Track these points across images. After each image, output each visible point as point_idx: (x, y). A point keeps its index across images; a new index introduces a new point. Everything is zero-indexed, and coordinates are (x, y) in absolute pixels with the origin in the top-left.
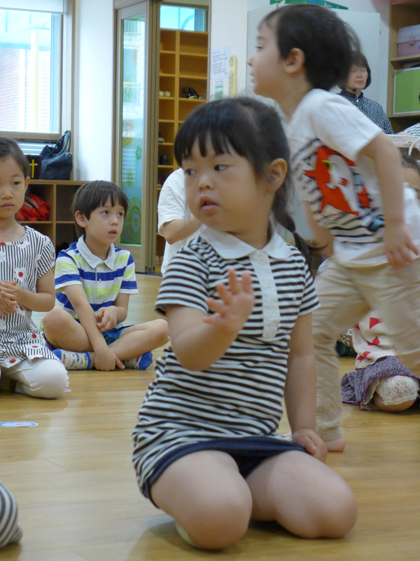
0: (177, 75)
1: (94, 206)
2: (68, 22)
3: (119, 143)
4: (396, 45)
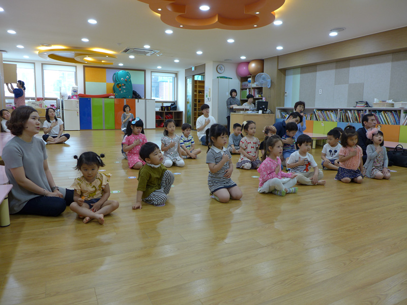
0: (198, 89)
1: (185, 129)
2: (176, 79)
3: (187, 102)
4: (242, 86)
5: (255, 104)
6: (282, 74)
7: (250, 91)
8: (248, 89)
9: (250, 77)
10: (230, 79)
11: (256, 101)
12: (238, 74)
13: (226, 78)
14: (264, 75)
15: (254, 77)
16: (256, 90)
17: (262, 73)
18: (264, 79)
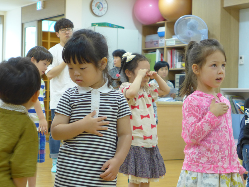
4: (145, 43)
5: (173, 82)
6: (232, 18)
7: (162, 55)
8: (158, 51)
9: (162, 25)
10: (120, 29)
11: (177, 76)
12: (136, 18)
13: (111, 26)
14: (192, 19)
15: (171, 25)
16: (177, 53)
17: (187, 17)
18: (193, 28)
